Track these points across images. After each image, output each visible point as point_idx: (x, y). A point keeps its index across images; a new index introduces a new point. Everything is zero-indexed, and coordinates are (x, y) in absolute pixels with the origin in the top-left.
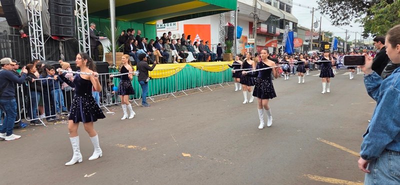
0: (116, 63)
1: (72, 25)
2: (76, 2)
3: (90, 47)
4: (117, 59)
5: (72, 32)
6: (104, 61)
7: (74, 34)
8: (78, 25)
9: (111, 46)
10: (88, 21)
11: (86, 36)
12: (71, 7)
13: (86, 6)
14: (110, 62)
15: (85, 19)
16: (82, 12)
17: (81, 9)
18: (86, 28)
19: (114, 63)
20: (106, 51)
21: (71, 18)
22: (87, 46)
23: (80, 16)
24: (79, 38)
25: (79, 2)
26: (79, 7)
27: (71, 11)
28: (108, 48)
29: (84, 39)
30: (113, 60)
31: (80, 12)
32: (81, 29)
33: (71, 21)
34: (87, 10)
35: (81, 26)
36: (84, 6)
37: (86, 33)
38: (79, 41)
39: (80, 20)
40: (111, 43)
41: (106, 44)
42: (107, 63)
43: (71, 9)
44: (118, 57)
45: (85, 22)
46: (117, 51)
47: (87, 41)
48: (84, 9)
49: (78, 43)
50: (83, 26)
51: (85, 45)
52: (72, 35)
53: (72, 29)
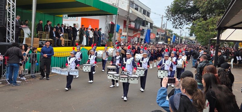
0: (33, 45)
1: (3, 17)
2: (8, 1)
3: (14, 33)
4: (34, 42)
5: (2, 22)
6: (24, 43)
7: (4, 23)
8: (7, 17)
9: (31, 34)
10: (15, 14)
11: (13, 25)
12: (3, 4)
13: (15, 4)
14: (29, 44)
15: (13, 13)
16: (11, 8)
17: (11, 6)
18: (13, 19)
19: (32, 46)
20: (26, 36)
21: (3, 12)
22: (12, 32)
23: (10, 11)
24: (7, 26)
25: (10, 1)
26: (9, 4)
27: (3, 7)
28: (29, 35)
29: (11, 26)
30: (31, 43)
31: (10, 8)
32: (10, 20)
33: (3, 14)
34: (15, 7)
35: (9, 17)
36: (13, 4)
37: (13, 22)
38: (7, 28)
39: (9, 14)
40: (31, 31)
41: (27, 31)
42: (27, 45)
43: (4, 6)
44: (35, 41)
45: (13, 16)
46: (34, 37)
47: (13, 28)
48: (13, 6)
49: (6, 29)
50: (11, 17)
51: (11, 31)
52: (2, 24)
53: (3, 19)
